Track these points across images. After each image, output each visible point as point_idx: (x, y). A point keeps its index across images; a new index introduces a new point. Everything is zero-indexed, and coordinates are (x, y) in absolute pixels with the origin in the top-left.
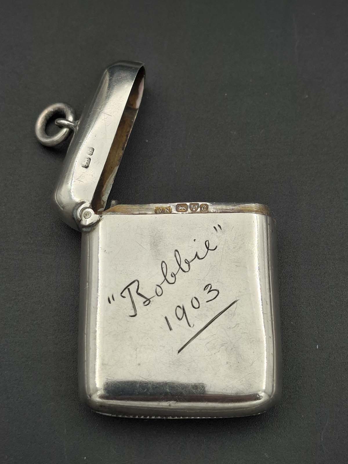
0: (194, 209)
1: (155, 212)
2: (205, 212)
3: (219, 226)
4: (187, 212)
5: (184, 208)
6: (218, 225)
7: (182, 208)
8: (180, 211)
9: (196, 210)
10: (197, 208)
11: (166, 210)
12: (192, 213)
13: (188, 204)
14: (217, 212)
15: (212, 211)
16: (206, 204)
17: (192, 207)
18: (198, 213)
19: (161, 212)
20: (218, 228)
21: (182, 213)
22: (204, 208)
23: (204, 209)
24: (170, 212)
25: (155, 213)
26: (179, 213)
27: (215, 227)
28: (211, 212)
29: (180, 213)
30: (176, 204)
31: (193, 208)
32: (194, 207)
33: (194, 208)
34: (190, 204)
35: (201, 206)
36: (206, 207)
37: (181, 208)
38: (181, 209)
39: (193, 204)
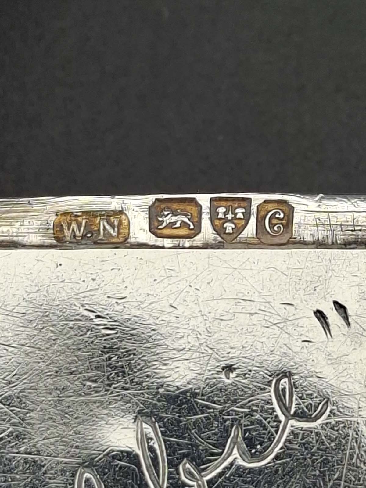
0: (229, 227)
1: (57, 239)
2: (277, 240)
3: (340, 307)
4: (198, 240)
5: (186, 220)
6: (336, 303)
7: (174, 219)
8: (167, 232)
9: (239, 230)
10: (243, 222)
11: (104, 227)
12: (219, 246)
13: (204, 199)
14: (330, 241)
15: (308, 239)
16: (285, 202)
17: (221, 216)
18: (247, 245)
19: (83, 236)
20: (333, 316)
21: (176, 242)
22: (275, 221)
23: (272, 225)
24: (121, 239)
25: (54, 242)
26: (160, 242)
27: (320, 315)
28: (303, 244)
29: (168, 242)
30: (150, 199)
31: (227, 220)
32: (230, 216)
33: (231, 221)
34: (212, 200)
35: (262, 213)
36: (282, 216)
37: (169, 219)
38: (171, 225)
39: (226, 199)
